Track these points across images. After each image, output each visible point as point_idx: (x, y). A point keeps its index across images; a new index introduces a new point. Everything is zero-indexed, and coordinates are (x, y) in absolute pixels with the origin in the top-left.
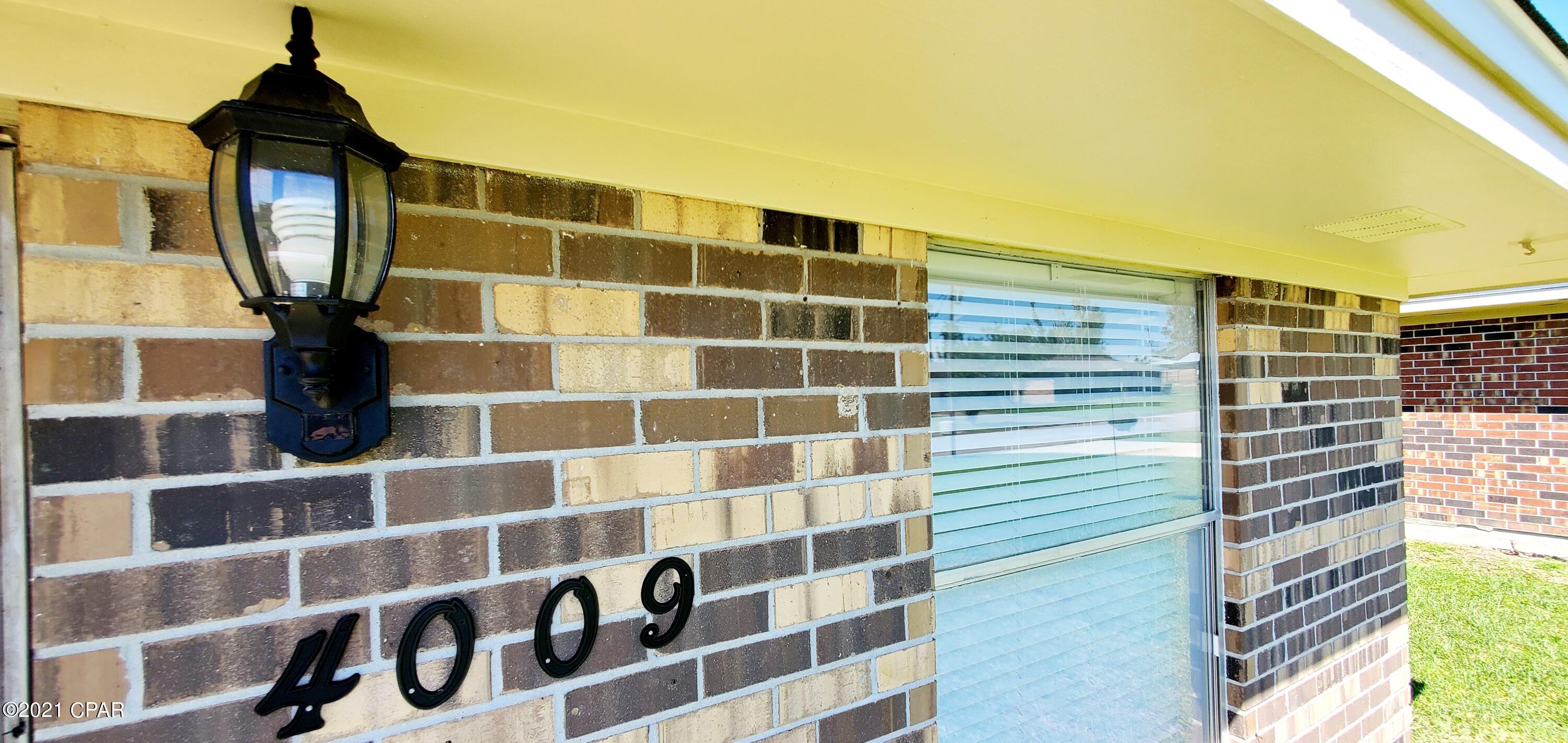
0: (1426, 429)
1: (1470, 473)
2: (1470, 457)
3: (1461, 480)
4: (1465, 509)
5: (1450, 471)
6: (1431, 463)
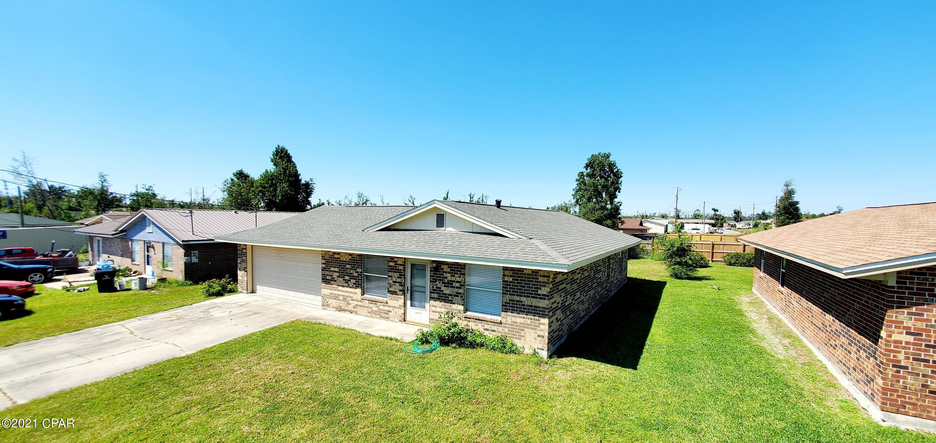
1: (851, 353)
2: (851, 345)
4: (849, 371)
6: (846, 345)
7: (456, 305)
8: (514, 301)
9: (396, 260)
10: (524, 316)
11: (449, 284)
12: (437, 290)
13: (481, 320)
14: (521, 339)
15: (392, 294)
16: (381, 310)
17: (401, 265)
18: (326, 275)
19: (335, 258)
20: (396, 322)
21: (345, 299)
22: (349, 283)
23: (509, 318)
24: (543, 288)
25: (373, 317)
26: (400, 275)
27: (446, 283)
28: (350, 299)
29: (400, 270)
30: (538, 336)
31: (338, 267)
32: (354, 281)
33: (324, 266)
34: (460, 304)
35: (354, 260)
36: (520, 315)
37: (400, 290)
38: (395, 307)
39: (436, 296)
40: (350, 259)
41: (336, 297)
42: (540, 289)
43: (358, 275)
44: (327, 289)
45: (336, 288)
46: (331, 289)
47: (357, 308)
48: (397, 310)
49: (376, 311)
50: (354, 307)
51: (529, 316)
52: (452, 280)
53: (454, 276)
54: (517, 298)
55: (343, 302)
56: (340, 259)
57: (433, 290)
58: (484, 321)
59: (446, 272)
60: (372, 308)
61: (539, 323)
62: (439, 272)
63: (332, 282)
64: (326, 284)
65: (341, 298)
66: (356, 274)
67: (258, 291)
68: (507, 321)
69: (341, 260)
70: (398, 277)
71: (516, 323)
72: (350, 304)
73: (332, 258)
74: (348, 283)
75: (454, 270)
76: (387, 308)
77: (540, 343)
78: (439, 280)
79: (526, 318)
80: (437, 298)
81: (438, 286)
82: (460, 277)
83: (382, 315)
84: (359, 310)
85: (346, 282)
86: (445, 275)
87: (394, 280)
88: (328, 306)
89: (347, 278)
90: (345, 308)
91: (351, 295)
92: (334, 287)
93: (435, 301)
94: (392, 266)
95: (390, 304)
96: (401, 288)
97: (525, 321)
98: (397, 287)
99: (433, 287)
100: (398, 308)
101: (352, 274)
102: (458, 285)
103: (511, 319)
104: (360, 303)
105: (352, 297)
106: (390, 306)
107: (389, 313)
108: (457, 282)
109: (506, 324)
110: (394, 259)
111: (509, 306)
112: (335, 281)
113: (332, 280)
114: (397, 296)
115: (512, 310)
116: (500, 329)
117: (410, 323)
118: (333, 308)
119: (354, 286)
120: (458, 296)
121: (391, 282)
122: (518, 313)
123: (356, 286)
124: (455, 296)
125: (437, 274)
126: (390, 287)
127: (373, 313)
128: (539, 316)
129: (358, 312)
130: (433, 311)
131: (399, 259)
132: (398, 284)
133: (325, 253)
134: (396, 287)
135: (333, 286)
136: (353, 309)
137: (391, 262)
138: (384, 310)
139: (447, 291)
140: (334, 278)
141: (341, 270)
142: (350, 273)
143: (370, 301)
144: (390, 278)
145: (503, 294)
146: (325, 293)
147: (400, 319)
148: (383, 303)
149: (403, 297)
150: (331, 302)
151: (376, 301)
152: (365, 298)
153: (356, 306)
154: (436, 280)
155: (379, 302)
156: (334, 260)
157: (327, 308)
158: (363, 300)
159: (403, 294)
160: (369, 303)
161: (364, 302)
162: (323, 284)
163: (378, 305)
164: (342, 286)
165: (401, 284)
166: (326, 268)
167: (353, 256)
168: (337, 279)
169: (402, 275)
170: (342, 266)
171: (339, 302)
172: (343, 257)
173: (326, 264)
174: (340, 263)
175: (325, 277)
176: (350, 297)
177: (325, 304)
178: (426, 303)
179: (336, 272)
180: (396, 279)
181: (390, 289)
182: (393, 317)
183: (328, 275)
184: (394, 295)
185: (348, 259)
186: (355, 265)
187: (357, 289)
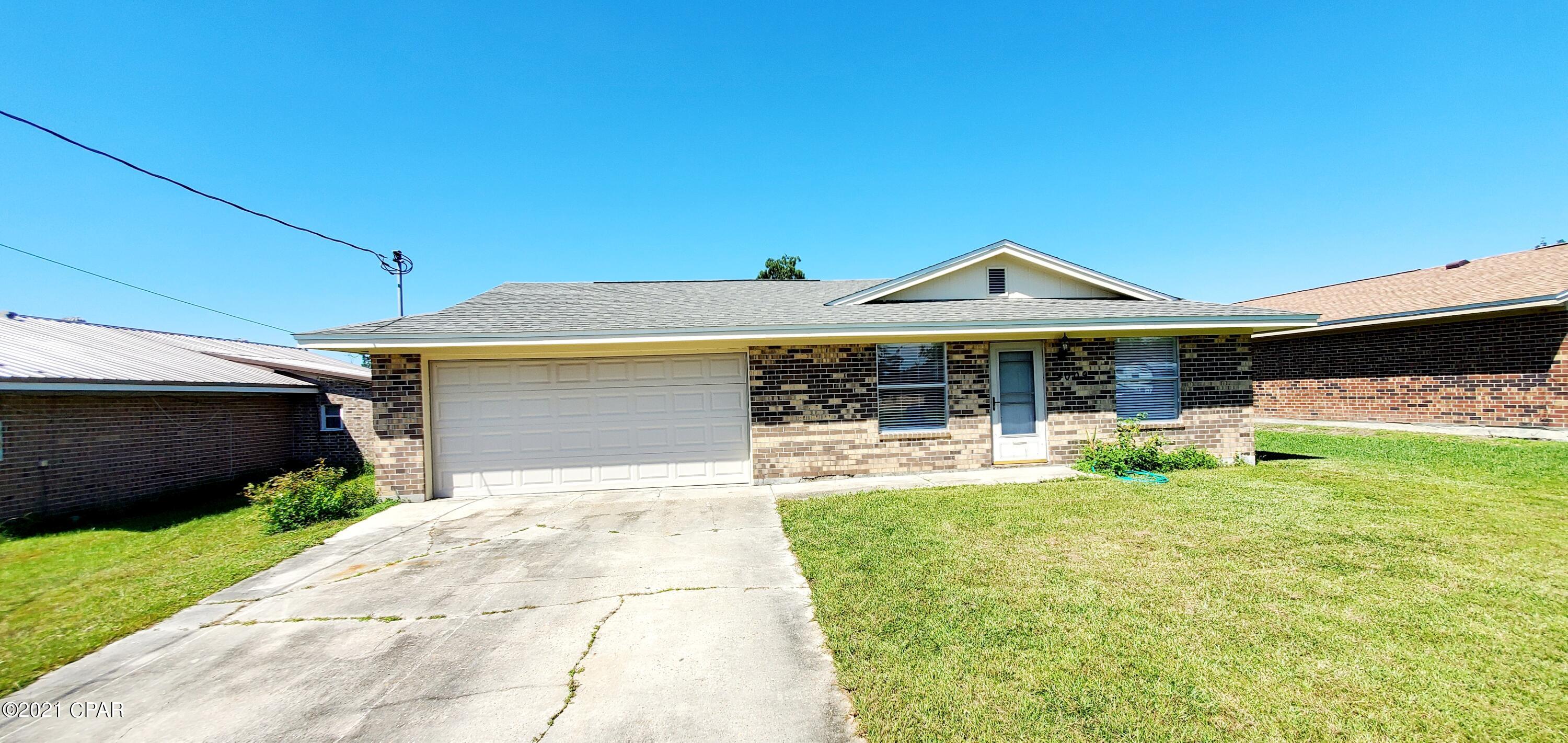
0: (1455, 377)
1: (1475, 398)
2: (1474, 390)
3: (1471, 402)
4: (1473, 417)
5: (1466, 398)
6: (1459, 394)
7: (1102, 413)
8: (1202, 389)
9: (966, 347)
10: (1218, 409)
11: (1087, 379)
12: (1062, 394)
13: (1151, 430)
14: (1214, 446)
15: (963, 417)
16: (934, 453)
17: (980, 357)
18: (769, 403)
19: (798, 361)
20: (973, 470)
21: (829, 449)
22: (843, 411)
23: (1195, 417)
24: (1243, 363)
25: (914, 473)
26: (979, 377)
27: (1081, 378)
28: (846, 446)
29: (980, 366)
30: (1242, 435)
31: (804, 382)
32: (858, 406)
33: (760, 383)
34: (1110, 411)
36: (1213, 409)
37: (981, 406)
38: (970, 442)
39: (1061, 403)
40: (841, 360)
41: (801, 451)
42: (1239, 364)
43: (868, 390)
44: (768, 435)
45: (802, 428)
46: (783, 435)
47: (867, 462)
48: (974, 446)
49: (921, 459)
50: (858, 463)
51: (1226, 409)
52: (1093, 370)
53: (1095, 364)
54: (1207, 384)
55: (826, 458)
56: (812, 361)
57: (1055, 394)
58: (1155, 430)
59: (1079, 359)
60: (910, 454)
61: (1242, 416)
62: (1066, 359)
63: (785, 418)
64: (766, 424)
65: (819, 448)
66: (864, 390)
67: (456, 492)
68: (1192, 423)
69: (815, 362)
70: (974, 382)
71: (1207, 422)
72: (846, 458)
73: (785, 362)
74: (839, 412)
75: (1096, 353)
76: (950, 448)
77: (1244, 445)
78: (1066, 374)
79: (1222, 412)
80: (1063, 408)
81: (1065, 385)
82: (1107, 363)
83: (938, 463)
84: (872, 465)
85: (831, 412)
86: (1078, 364)
87: (966, 387)
88: (777, 474)
89: (835, 401)
90: (833, 469)
91: (849, 437)
92: (794, 428)
93: (1059, 413)
94: (958, 362)
95: (955, 438)
96: (982, 401)
97: (1220, 417)
98: (973, 402)
99: (1055, 389)
100: (977, 442)
101: (851, 390)
102: (1104, 378)
103: (1199, 418)
104: (877, 451)
105: (852, 441)
106: (957, 442)
107: (956, 456)
108: (1103, 373)
109: (1192, 427)
110: (963, 347)
111: (1195, 399)
112: (800, 413)
113: (787, 414)
114: (973, 419)
115: (1200, 403)
116: (1182, 437)
117: (1006, 466)
118: (794, 475)
119: (858, 416)
120: (1105, 397)
121: (958, 393)
122: (1210, 407)
123: (862, 416)
124: (1098, 397)
125: (1061, 364)
126: (957, 403)
127: (911, 464)
128: (1240, 406)
129: (871, 471)
130: (1057, 433)
131: (977, 346)
132: (974, 396)
133: (763, 352)
134: (971, 402)
135: (792, 425)
136: (856, 467)
137: (957, 353)
138: (943, 453)
139: (1082, 391)
140: (794, 408)
141: (814, 387)
142: (843, 391)
143: (905, 440)
144: (955, 386)
145: (1182, 380)
146: (763, 446)
147: (984, 462)
148: (938, 438)
149: (989, 417)
150: (786, 464)
151: (919, 439)
152: (888, 438)
153: (865, 459)
154: (1060, 375)
155: (928, 439)
156: (792, 367)
157: (772, 480)
158: (884, 443)
159: (988, 412)
160: (901, 445)
161: (887, 446)
162: (756, 427)
163: (927, 445)
164: (821, 422)
165: (981, 394)
166: (766, 388)
167: (853, 351)
168: (802, 407)
169: (983, 376)
170: (818, 376)
171: (812, 458)
172: (823, 356)
173: (766, 378)
174: (812, 371)
175: (762, 409)
176: (845, 442)
177: (765, 471)
178: (1037, 422)
179: (798, 392)
180: (970, 386)
181: (957, 408)
182: (966, 462)
183: (774, 404)
184: (966, 419)
185: (837, 360)
186: (860, 370)
187: (868, 421)
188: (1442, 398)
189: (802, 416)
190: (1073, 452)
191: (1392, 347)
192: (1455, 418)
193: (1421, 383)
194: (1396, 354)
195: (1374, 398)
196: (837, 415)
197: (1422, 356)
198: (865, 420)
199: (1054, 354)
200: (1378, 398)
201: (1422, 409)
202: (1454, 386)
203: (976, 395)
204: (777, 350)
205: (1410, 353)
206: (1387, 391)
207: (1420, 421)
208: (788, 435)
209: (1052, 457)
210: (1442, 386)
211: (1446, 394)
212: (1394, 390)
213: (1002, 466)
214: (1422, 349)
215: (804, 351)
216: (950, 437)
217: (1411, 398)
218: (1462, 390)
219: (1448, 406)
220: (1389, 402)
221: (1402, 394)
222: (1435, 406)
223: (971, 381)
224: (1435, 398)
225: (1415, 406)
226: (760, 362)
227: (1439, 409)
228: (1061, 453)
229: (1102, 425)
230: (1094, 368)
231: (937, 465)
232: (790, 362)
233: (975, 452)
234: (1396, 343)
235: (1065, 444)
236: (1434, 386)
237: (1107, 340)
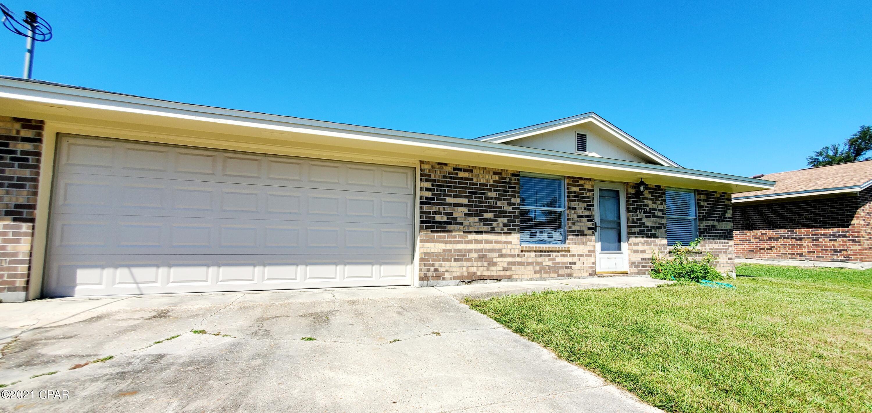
1: (802, 245)
2: (802, 240)
3: (800, 247)
4: (801, 255)
5: (797, 245)
6: (792, 242)
7: (660, 239)
8: (709, 226)
9: (581, 182)
10: (718, 241)
11: (650, 213)
12: (637, 223)
14: (717, 265)
15: (577, 235)
16: (558, 263)
17: (589, 190)
18: (435, 213)
19: (461, 178)
20: (584, 278)
21: (483, 256)
22: (494, 224)
23: (707, 245)
24: (728, 211)
25: (544, 279)
26: (588, 205)
27: (648, 213)
28: (496, 255)
29: (589, 198)
30: (729, 259)
31: (465, 197)
32: (505, 221)
33: (429, 194)
34: (663, 238)
35: (504, 183)
36: (716, 241)
37: (589, 228)
38: (581, 255)
39: (636, 230)
40: (494, 181)
41: (460, 257)
43: (513, 208)
44: (434, 242)
45: (461, 237)
46: (446, 242)
47: (511, 269)
48: (584, 259)
49: (549, 268)
50: (505, 269)
51: (721, 241)
52: (654, 208)
53: (655, 203)
54: (711, 223)
55: (480, 264)
56: (471, 179)
57: (633, 223)
59: (646, 199)
61: (728, 246)
62: (639, 198)
63: (449, 227)
64: (433, 232)
65: (474, 255)
66: (510, 208)
67: (79, 290)
68: (705, 249)
69: (475, 181)
70: (585, 209)
71: (713, 249)
72: (495, 264)
73: (451, 178)
74: (491, 225)
75: (656, 196)
76: (569, 259)
77: (731, 266)
78: (640, 209)
79: (719, 243)
80: (638, 234)
81: (639, 217)
82: (661, 204)
83: (561, 271)
84: (515, 271)
85: (485, 225)
87: (580, 213)
88: (439, 277)
89: (488, 216)
90: (485, 273)
91: (498, 247)
92: (455, 237)
93: (636, 237)
94: (575, 192)
95: (573, 252)
96: (590, 224)
97: (719, 246)
98: (584, 224)
99: (633, 219)
100: (587, 256)
101: (501, 207)
102: (660, 214)
103: (709, 246)
104: (518, 260)
105: (500, 251)
106: (573, 256)
107: (573, 266)
108: (660, 210)
109: (705, 252)
110: (578, 182)
111: (706, 233)
112: (460, 224)
113: (450, 223)
114: (584, 238)
115: (709, 236)
116: (701, 259)
117: (604, 275)
118: (453, 278)
119: (506, 229)
120: (660, 228)
121: (574, 216)
122: (713, 239)
123: (508, 229)
124: (657, 228)
125: (636, 202)
126: (574, 224)
127: (543, 271)
128: (728, 239)
129: (514, 277)
130: (636, 252)
131: (587, 182)
132: (585, 220)
133: (432, 167)
134: (583, 224)
135: (454, 234)
136: (502, 273)
137: (574, 186)
138: (564, 263)
139: (649, 222)
140: (456, 218)
141: (473, 202)
142: (495, 207)
143: (538, 251)
144: (573, 211)
145: (700, 220)
146: (429, 251)
147: (591, 272)
148: (561, 251)
149: (594, 237)
150: (447, 268)
151: (548, 252)
152: (527, 249)
153: (509, 267)
154: (636, 210)
155: (555, 251)
156: (456, 183)
157: (435, 282)
158: (523, 253)
159: (593, 233)
160: (536, 256)
161: (526, 256)
162: (424, 234)
163: (554, 256)
164: (477, 232)
165: (590, 219)
166: (433, 199)
167: (503, 175)
168: (463, 219)
169: (590, 207)
170: (476, 193)
171: (469, 264)
172: (481, 176)
173: (434, 190)
174: (471, 188)
175: (430, 217)
176: (495, 251)
177: (430, 274)
178: (622, 243)
179: (460, 205)
180: (583, 212)
181: (574, 228)
182: (579, 271)
183: (440, 213)
184: (580, 237)
185: (491, 182)
186: (508, 191)
187: (512, 235)
188: (781, 245)
189: (462, 227)
190: (643, 267)
191: (749, 216)
192: (790, 256)
193: (768, 236)
194: (751, 220)
195: (738, 245)
196: (489, 228)
197: (768, 221)
198: (510, 233)
199: (633, 194)
200: (741, 244)
201: (768, 251)
202: (789, 238)
203: (586, 219)
204: (444, 167)
205: (760, 219)
206: (746, 240)
207: (768, 258)
208: (450, 242)
209: (632, 269)
210: (781, 238)
211: (784, 242)
212: (750, 240)
213: (601, 275)
214: (767, 217)
215: (466, 170)
216: (569, 251)
217: (762, 245)
218: (794, 240)
219: (785, 249)
220: (747, 247)
221: (755, 242)
222: (777, 249)
223: (583, 209)
224: (776, 245)
225: (764, 249)
226: (430, 176)
227: (780, 251)
228: (637, 267)
229: (660, 247)
230: (655, 207)
231: (560, 273)
232: (455, 178)
233: (585, 264)
234: (752, 213)
235: (639, 260)
236: (776, 238)
237: (662, 187)
